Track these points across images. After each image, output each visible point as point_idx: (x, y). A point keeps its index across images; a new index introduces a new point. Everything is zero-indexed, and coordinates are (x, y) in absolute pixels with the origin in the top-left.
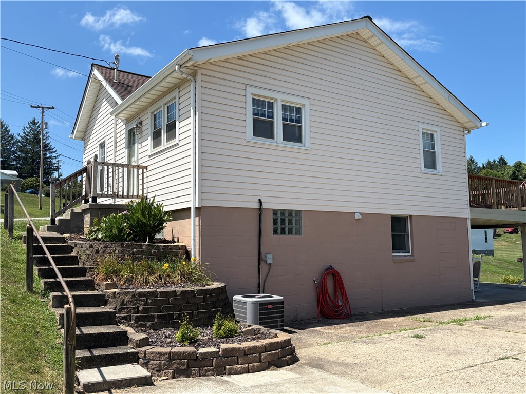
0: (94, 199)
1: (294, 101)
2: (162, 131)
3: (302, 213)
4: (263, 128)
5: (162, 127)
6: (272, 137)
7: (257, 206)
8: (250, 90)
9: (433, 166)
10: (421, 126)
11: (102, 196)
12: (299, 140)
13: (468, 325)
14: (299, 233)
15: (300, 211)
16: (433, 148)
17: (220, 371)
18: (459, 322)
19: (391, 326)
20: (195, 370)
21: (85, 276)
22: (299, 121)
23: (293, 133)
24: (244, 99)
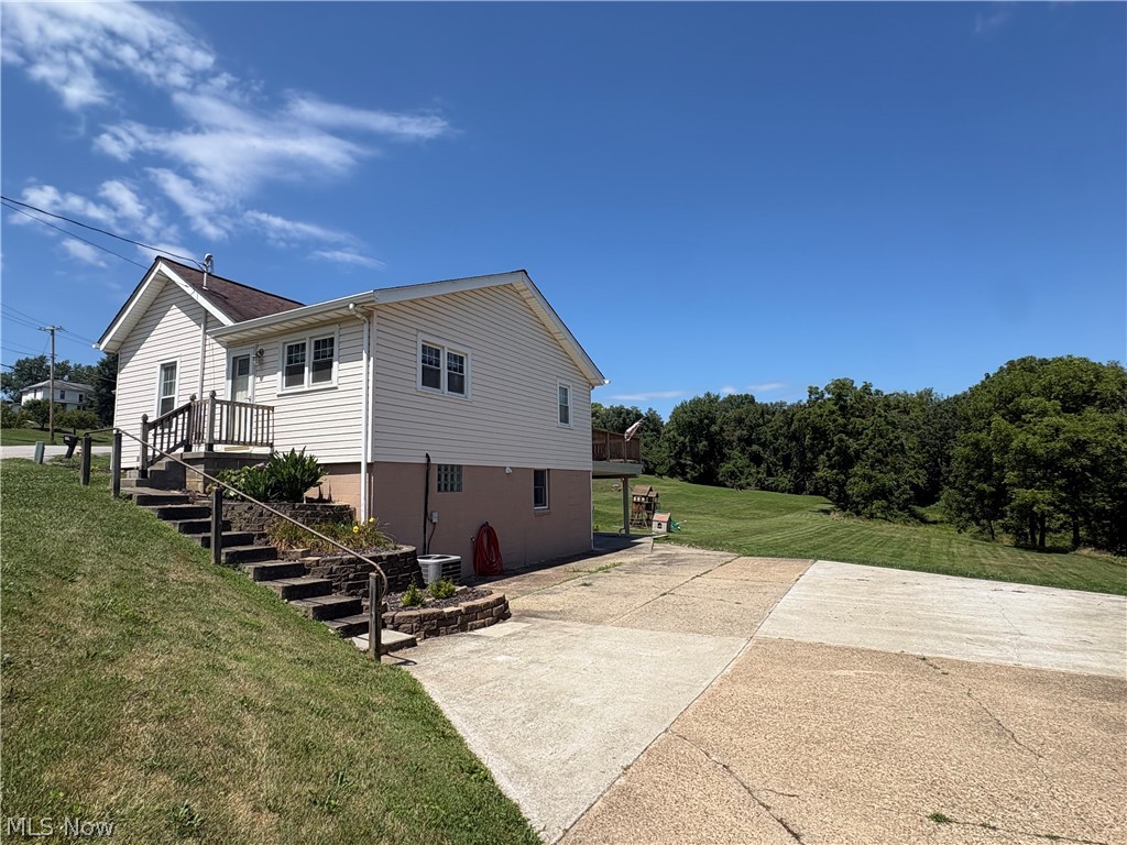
0: (210, 447)
1: (459, 350)
2: (306, 369)
3: (464, 469)
4: (430, 378)
5: (306, 362)
6: (438, 386)
7: (424, 461)
8: (421, 336)
9: (567, 422)
10: (559, 380)
11: (220, 442)
12: (461, 391)
13: (613, 571)
14: (459, 490)
15: (460, 467)
16: (566, 403)
17: (463, 628)
18: (606, 569)
20: (443, 629)
21: (252, 543)
22: (461, 371)
23: (457, 385)
24: (414, 345)
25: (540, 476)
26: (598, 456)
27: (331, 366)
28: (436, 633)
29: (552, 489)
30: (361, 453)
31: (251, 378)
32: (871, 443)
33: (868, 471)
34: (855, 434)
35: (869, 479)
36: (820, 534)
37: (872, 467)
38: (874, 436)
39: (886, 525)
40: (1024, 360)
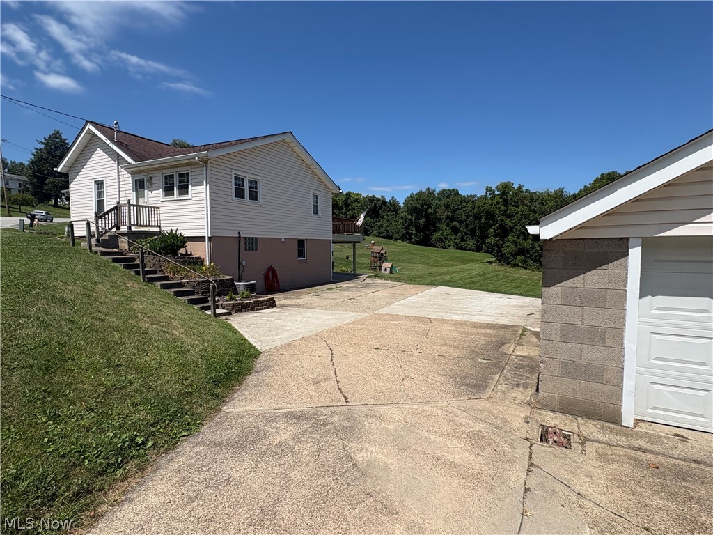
0: (130, 228)
1: (254, 178)
2: (175, 188)
3: (259, 239)
4: (239, 193)
5: (175, 185)
6: (244, 198)
7: (237, 235)
8: (234, 172)
9: (317, 213)
10: (312, 191)
11: (134, 225)
12: (257, 200)
13: (334, 290)
14: (256, 250)
15: (256, 238)
16: (317, 203)
17: (253, 309)
18: (331, 289)
19: (302, 293)
20: (244, 309)
21: (156, 274)
22: (256, 188)
23: (254, 196)
24: (230, 177)
25: (301, 243)
26: (336, 231)
27: (188, 188)
28: (240, 311)
29: (308, 249)
30: (205, 231)
31: (146, 191)
32: (519, 222)
33: (515, 239)
34: (510, 217)
35: (516, 243)
36: (479, 276)
37: (518, 237)
38: (522, 218)
39: (522, 271)
40: (609, 174)
